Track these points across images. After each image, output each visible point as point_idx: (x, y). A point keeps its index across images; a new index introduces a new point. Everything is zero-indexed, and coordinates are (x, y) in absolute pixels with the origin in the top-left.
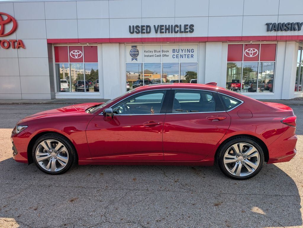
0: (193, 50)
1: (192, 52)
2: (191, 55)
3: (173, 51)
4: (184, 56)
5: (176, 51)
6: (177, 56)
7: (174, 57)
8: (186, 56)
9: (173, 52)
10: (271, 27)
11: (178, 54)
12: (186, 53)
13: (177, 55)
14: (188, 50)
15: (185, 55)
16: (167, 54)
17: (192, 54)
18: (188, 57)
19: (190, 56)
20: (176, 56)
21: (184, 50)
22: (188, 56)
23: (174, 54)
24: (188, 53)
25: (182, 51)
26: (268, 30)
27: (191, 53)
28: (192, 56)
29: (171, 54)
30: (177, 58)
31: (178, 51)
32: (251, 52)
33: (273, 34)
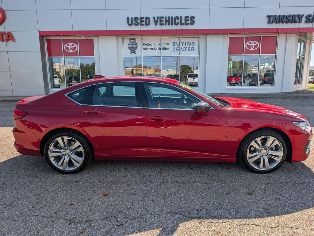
0: (194, 42)
1: (193, 44)
2: (192, 48)
3: (173, 44)
4: (184, 49)
5: (176, 44)
6: (177, 49)
7: (174, 50)
8: (187, 49)
9: (173, 45)
10: (272, 19)
11: (178, 47)
12: (187, 46)
13: (177, 48)
14: (188, 42)
15: (186, 48)
16: (167, 47)
17: (193, 46)
18: (189, 50)
19: (191, 49)
20: (176, 49)
21: (184, 43)
22: (189, 49)
23: (174, 47)
24: (189, 46)
25: (183, 44)
26: (269, 22)
27: (191, 46)
28: (193, 49)
29: (170, 46)
30: (177, 51)
31: (178, 44)
32: (252, 45)
33: (274, 26)
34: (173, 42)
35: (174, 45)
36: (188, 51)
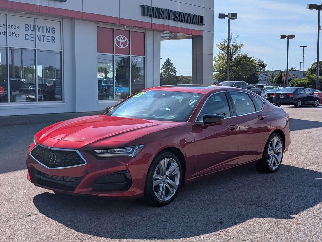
0: (54, 29)
1: (53, 32)
2: (52, 37)
3: (25, 27)
4: (42, 38)
5: (29, 28)
6: (31, 38)
7: (27, 39)
8: (45, 38)
9: (25, 30)
11: (33, 33)
12: (44, 34)
13: (31, 35)
14: (46, 27)
15: (44, 36)
16: (16, 31)
17: (53, 35)
18: (48, 40)
19: (50, 38)
20: (29, 37)
21: (41, 28)
22: (48, 38)
23: (27, 32)
24: (48, 34)
25: (39, 29)
26: (144, 14)
27: (51, 35)
28: (54, 40)
29: (21, 31)
30: (31, 40)
31: (32, 29)
32: (122, 41)
34: (25, 25)
35: (27, 29)
36: (47, 42)
